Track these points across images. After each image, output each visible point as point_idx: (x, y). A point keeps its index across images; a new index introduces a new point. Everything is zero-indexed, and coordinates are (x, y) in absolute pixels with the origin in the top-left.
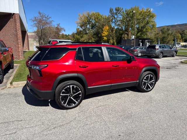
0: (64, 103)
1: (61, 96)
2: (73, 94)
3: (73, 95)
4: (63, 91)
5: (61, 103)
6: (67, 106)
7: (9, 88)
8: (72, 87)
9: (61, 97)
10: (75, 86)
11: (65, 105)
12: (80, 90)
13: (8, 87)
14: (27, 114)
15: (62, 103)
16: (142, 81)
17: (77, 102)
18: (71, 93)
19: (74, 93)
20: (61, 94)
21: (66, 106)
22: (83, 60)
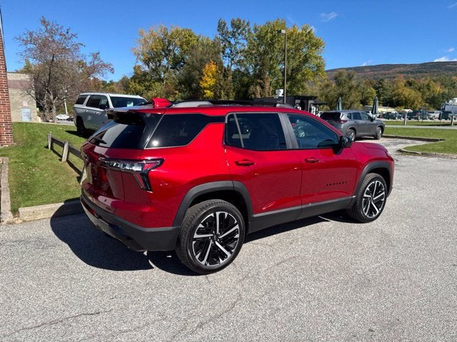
0: (202, 258)
1: (195, 239)
2: (221, 235)
3: (221, 237)
4: (201, 226)
5: (194, 257)
6: (208, 265)
7: (9, 223)
8: (220, 215)
9: (194, 242)
10: (226, 214)
11: (203, 263)
12: (236, 222)
13: (6, 221)
14: (102, 294)
15: (197, 257)
16: (362, 197)
17: (229, 255)
18: (216, 232)
19: (222, 231)
20: (195, 234)
21: (206, 265)
22: (241, 147)
